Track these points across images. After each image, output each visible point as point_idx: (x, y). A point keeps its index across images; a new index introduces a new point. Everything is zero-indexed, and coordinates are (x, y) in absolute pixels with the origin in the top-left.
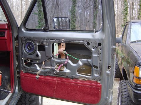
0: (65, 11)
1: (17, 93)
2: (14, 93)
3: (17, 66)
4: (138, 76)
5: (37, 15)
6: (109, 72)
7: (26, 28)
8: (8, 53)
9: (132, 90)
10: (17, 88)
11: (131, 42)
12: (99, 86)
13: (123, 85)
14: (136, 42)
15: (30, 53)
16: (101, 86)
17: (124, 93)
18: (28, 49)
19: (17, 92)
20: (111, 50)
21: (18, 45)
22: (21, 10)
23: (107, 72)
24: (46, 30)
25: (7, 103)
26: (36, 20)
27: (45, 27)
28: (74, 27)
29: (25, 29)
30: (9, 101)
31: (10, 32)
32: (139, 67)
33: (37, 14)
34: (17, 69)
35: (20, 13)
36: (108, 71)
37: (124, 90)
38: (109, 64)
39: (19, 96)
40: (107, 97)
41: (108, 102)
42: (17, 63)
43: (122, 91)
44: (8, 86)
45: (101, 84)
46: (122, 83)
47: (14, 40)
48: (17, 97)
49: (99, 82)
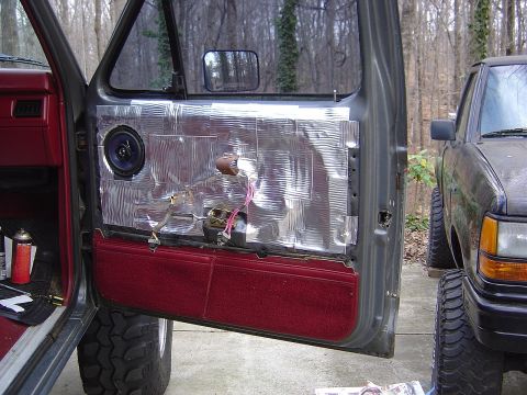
0: (261, 21)
1: (81, 307)
2: (72, 305)
3: (84, 216)
4: (493, 251)
5: (156, 40)
6: (384, 233)
7: (111, 88)
8: (54, 173)
9: (476, 301)
10: (83, 291)
11: (484, 137)
12: (349, 280)
13: (450, 285)
14: (500, 136)
15: (126, 172)
16: (356, 281)
17: (450, 315)
18: (119, 156)
19: (84, 302)
20: (390, 158)
21: (86, 146)
22: (97, 20)
23: (378, 232)
24: (176, 94)
25: (50, 334)
26: (153, 59)
27: (173, 84)
28: (292, 82)
29: (109, 90)
30: (58, 330)
31: (59, 102)
32: (498, 220)
33: (154, 36)
34: (82, 226)
35: (92, 33)
36: (379, 228)
37: (450, 305)
38: (382, 206)
39: (89, 317)
40: (380, 318)
41: (380, 333)
42: (82, 207)
43: (446, 306)
44: (53, 284)
45: (356, 274)
46: (447, 281)
47: (71, 127)
48: (82, 322)
49: (351, 265)
